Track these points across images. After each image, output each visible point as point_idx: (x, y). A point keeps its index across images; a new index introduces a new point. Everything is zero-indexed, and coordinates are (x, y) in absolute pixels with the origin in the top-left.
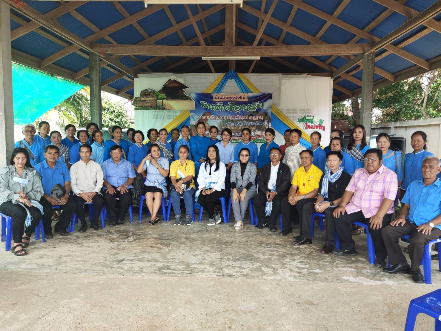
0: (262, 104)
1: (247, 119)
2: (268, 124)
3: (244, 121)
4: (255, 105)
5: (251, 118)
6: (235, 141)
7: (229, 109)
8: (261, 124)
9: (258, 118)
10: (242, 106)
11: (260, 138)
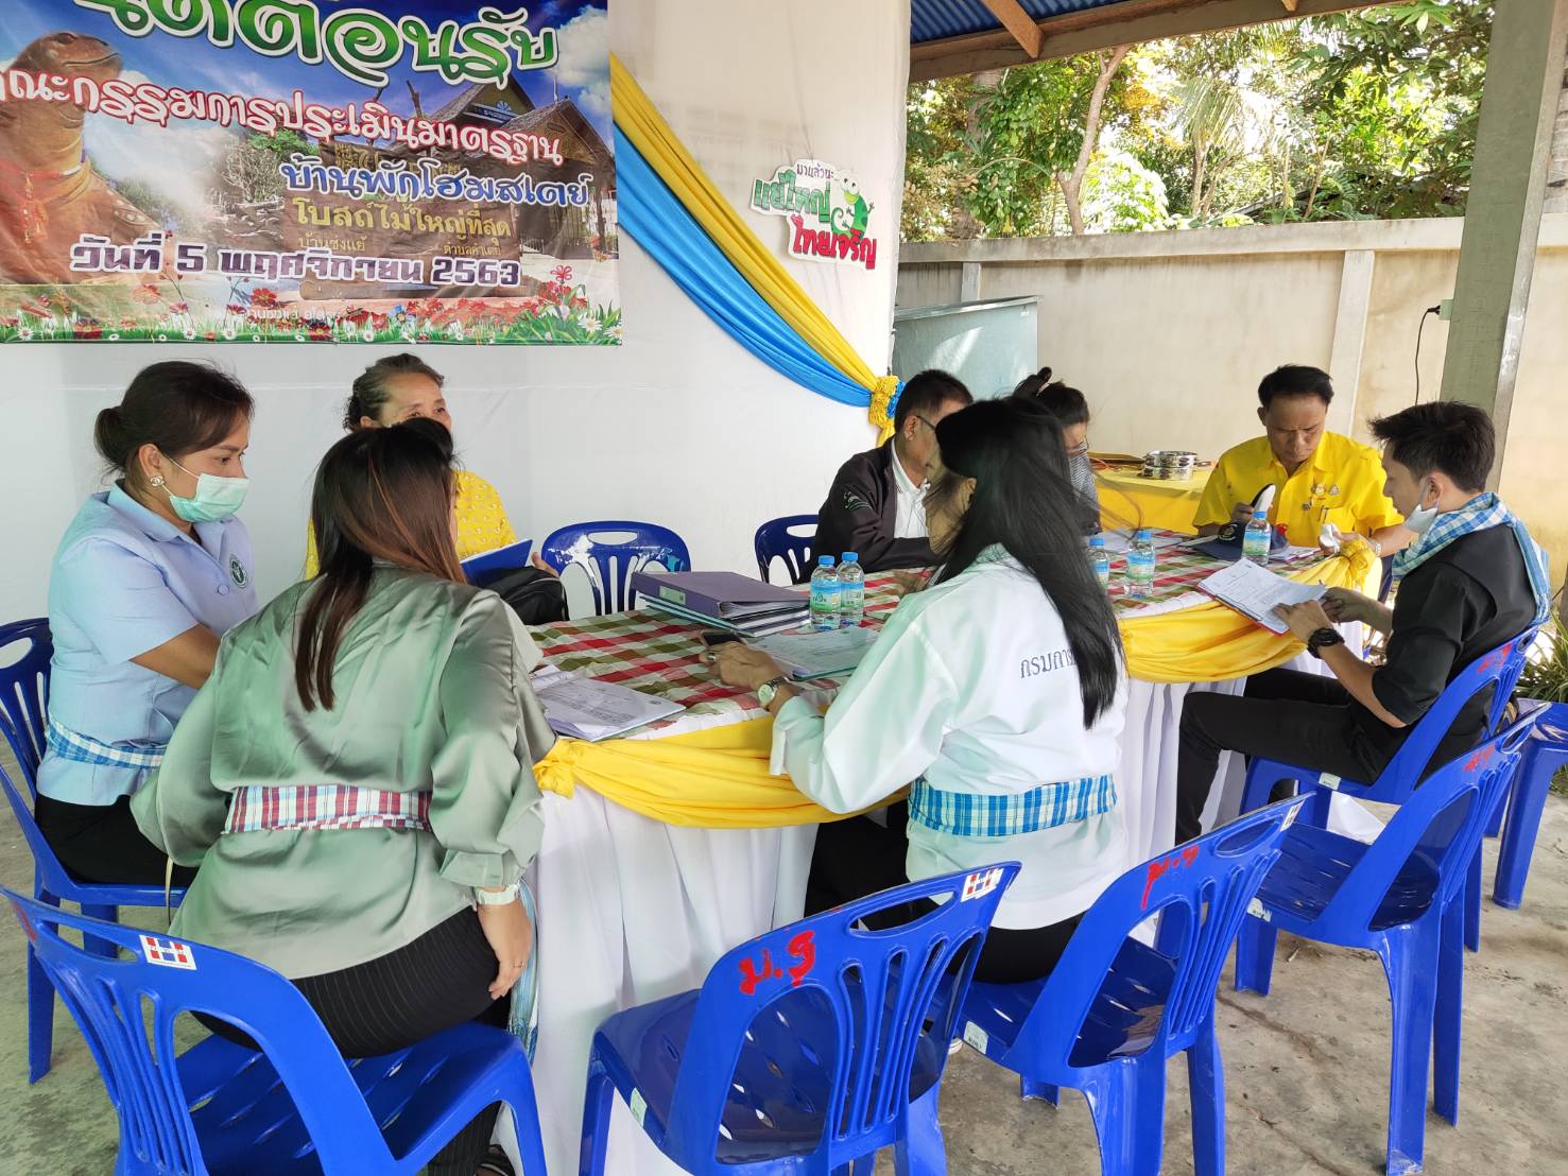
0: (548, 36)
1: (448, 148)
2: (598, 199)
3: (430, 163)
4: (501, 37)
5: (475, 140)
6: (368, 332)
7: (287, 36)
8: (549, 195)
9: (530, 144)
10: (399, 30)
11: (552, 310)
